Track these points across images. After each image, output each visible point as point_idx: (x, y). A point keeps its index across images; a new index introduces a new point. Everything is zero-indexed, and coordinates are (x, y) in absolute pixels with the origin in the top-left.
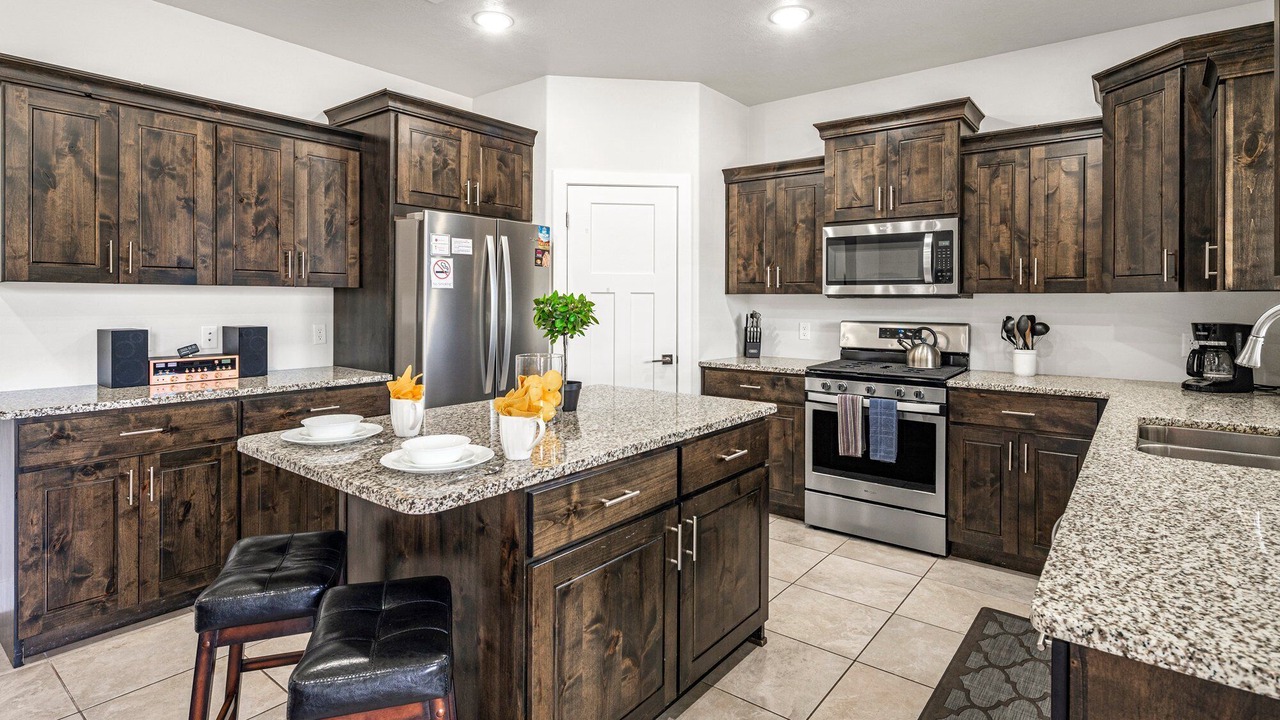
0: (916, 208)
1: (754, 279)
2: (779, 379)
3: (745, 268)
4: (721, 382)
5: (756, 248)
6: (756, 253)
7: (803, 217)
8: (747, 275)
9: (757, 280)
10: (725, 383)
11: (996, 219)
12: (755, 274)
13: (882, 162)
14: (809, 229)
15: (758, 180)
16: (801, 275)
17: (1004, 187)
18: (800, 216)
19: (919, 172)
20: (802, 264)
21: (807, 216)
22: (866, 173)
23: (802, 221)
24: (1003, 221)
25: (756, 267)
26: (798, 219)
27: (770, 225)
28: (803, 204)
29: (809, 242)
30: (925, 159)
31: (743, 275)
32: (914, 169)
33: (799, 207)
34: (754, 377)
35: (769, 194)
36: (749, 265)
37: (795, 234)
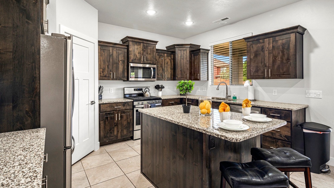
0: (149, 62)
1: (106, 76)
2: (126, 104)
3: (103, 72)
4: (107, 108)
5: (107, 66)
6: (106, 68)
7: (121, 59)
8: (103, 74)
9: (107, 76)
10: (108, 108)
11: (160, 66)
12: (106, 74)
13: (142, 50)
14: (123, 63)
15: (107, 46)
16: (121, 75)
17: (161, 60)
18: (120, 59)
19: (149, 54)
20: (121, 72)
21: (122, 60)
22: (139, 52)
23: (121, 60)
24: (161, 67)
25: (107, 72)
26: (120, 60)
27: (111, 60)
28: (121, 56)
29: (123, 66)
30: (150, 52)
31: (102, 74)
32: (148, 53)
33: (120, 57)
34: (118, 104)
35: (111, 51)
36: (104, 71)
37: (119, 64)
